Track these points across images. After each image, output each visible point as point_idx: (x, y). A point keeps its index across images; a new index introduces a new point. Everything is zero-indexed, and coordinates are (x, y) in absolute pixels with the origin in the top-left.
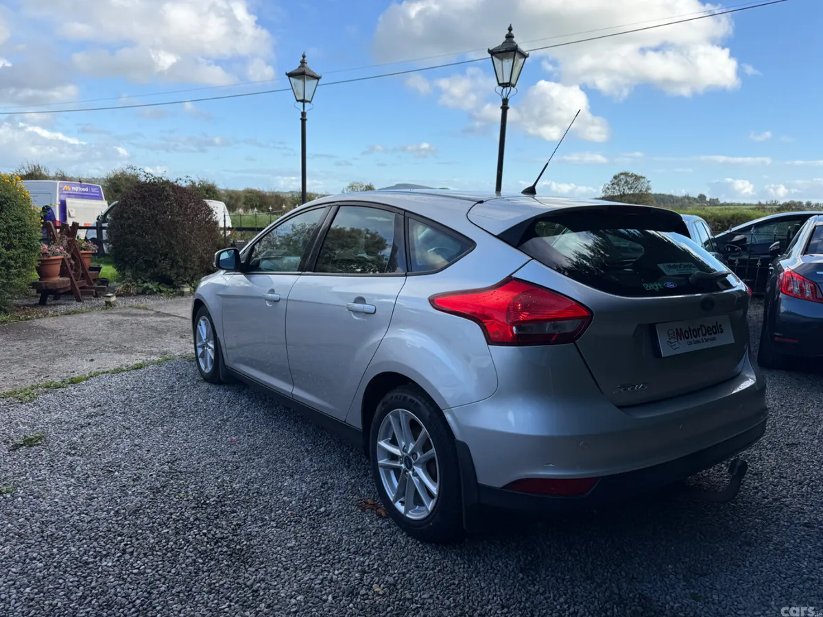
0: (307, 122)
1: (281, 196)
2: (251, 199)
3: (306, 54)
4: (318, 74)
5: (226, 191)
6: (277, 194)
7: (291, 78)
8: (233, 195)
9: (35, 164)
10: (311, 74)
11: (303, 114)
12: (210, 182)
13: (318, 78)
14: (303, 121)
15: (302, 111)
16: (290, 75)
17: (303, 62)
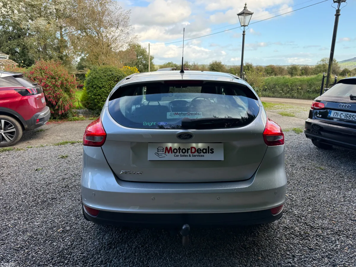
0: (245, 35)
1: (282, 67)
2: (267, 70)
3: (246, 3)
4: (252, 12)
5: (257, 66)
6: (280, 67)
7: (239, 16)
8: (260, 68)
9: (186, 61)
10: (248, 12)
11: (244, 32)
12: (250, 63)
13: (252, 14)
14: (244, 35)
15: (243, 30)
16: (239, 15)
17: (245, 8)
